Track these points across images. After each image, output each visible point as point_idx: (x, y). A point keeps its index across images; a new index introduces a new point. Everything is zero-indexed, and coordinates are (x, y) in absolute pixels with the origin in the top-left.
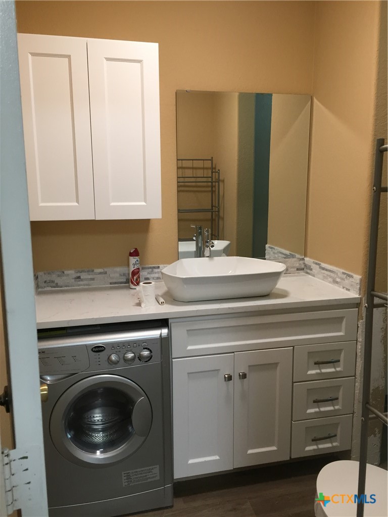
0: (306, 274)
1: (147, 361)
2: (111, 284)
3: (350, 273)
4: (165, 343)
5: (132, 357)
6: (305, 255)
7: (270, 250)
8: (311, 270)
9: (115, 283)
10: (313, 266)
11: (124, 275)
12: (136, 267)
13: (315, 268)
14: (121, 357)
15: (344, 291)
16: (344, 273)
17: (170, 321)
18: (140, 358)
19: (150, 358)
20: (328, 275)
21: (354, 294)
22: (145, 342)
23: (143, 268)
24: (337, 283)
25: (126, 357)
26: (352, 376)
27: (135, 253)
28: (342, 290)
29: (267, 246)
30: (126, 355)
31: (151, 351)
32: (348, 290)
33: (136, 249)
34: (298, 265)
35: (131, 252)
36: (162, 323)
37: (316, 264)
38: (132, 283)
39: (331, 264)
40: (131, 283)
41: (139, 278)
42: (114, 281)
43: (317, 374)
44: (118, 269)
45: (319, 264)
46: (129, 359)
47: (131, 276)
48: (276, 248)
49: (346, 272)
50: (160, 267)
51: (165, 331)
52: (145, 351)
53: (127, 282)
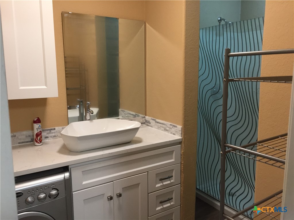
0: (147, 126)
1: (55, 198)
2: (19, 143)
3: (174, 125)
4: (68, 182)
5: (44, 196)
6: (146, 115)
7: (122, 112)
8: (150, 123)
9: (23, 143)
10: (151, 121)
11: (29, 136)
12: (39, 130)
13: (153, 123)
14: (36, 198)
15: (172, 135)
16: (171, 125)
17: (70, 167)
18: (50, 196)
19: (57, 195)
20: (161, 126)
21: (178, 137)
22: (54, 185)
23: (43, 131)
24: (167, 130)
25: (40, 197)
26: (179, 184)
27: (38, 121)
28: (170, 134)
29: (120, 110)
30: (39, 196)
31: (58, 190)
32: (174, 134)
33: (38, 118)
34: (142, 121)
35: (35, 120)
36: (65, 169)
37: (153, 120)
38: (37, 142)
39: (162, 120)
40: (35, 142)
41: (41, 138)
42: (22, 141)
43: (161, 186)
44: (25, 133)
45: (155, 120)
46: (42, 198)
47: (35, 137)
48: (126, 111)
49: (172, 124)
50: (56, 129)
51: (67, 174)
52: (53, 191)
53: (32, 140)
